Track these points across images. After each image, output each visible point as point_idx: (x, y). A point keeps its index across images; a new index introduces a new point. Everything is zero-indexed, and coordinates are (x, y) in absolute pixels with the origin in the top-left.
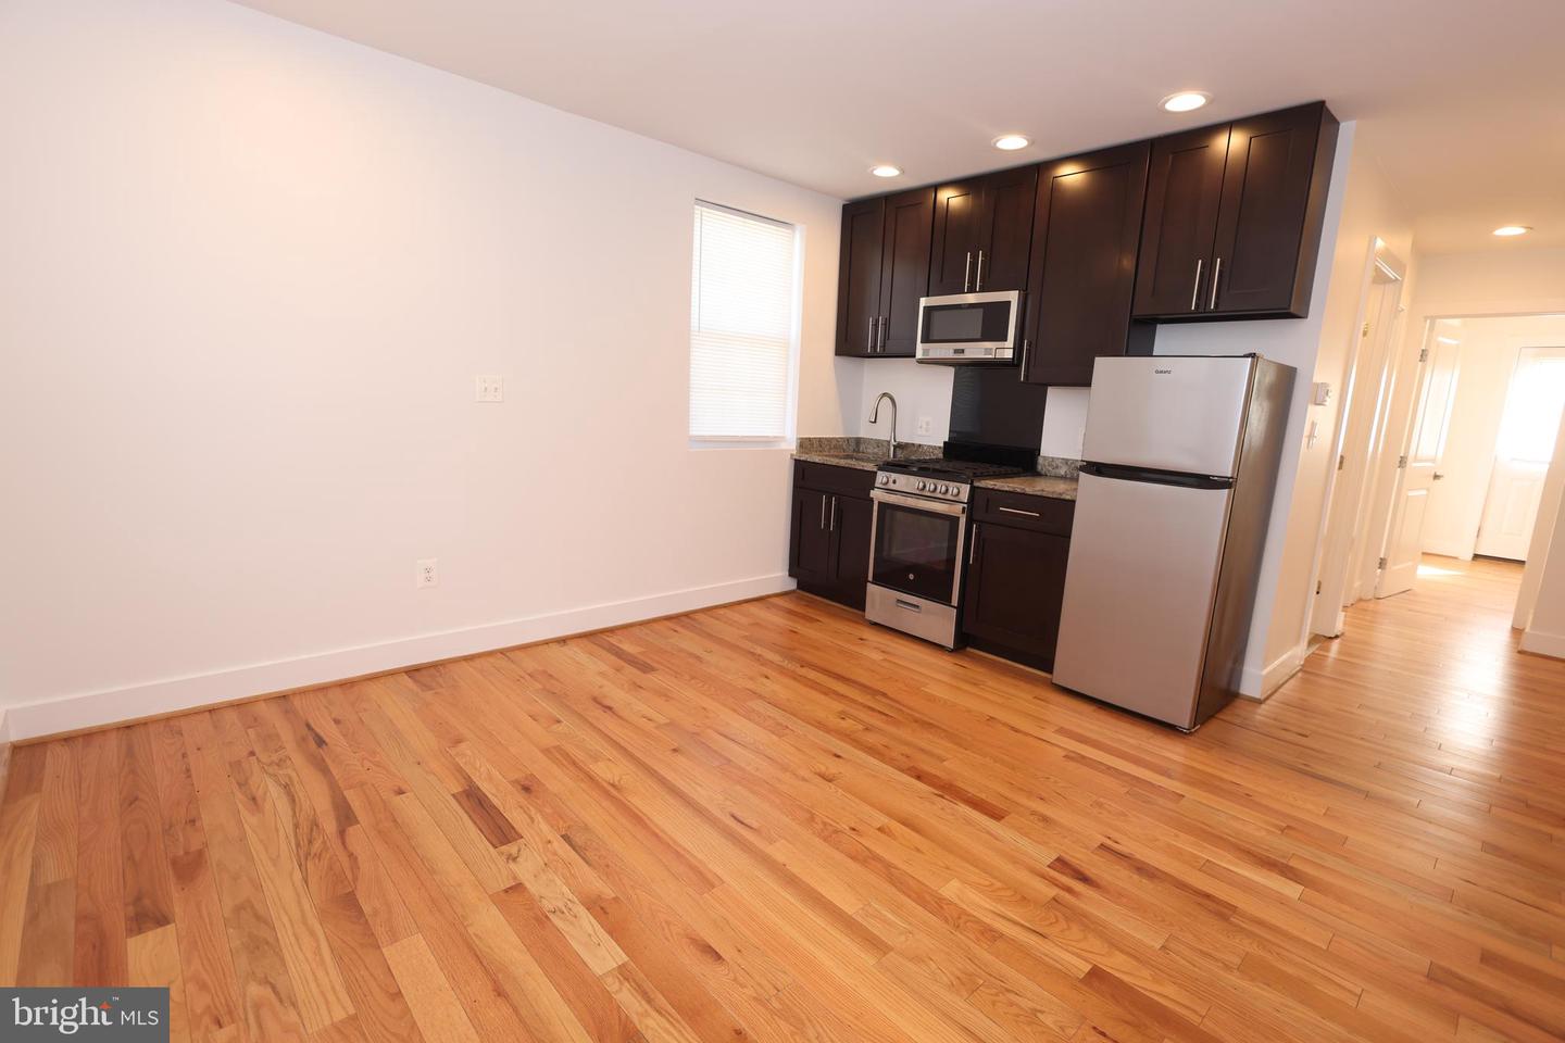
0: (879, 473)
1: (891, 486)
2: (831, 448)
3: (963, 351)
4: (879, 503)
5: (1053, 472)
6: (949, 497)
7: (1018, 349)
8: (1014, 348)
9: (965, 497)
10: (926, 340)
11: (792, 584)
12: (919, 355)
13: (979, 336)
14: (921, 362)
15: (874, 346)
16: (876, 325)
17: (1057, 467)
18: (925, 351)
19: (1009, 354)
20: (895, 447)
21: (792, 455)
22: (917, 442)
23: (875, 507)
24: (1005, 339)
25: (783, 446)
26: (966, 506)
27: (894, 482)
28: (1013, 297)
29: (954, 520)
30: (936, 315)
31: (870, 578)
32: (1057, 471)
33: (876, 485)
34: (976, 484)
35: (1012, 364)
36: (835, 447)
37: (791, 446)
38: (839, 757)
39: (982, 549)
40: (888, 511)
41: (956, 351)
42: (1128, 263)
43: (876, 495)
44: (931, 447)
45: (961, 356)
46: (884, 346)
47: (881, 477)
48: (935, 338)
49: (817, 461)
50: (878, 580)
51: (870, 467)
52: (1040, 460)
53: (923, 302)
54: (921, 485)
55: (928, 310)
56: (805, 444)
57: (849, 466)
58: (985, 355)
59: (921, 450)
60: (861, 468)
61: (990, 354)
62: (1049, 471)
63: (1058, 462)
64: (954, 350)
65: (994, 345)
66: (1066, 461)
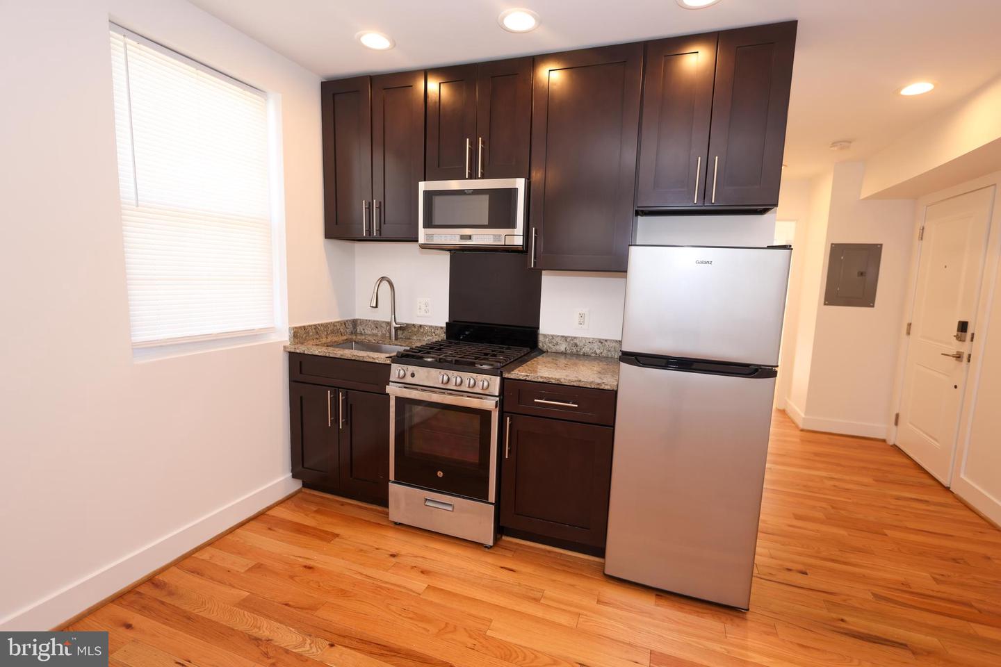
0: (394, 366)
1: (409, 379)
2: (328, 334)
3: (470, 237)
4: (397, 398)
5: (554, 349)
6: (478, 390)
7: (527, 235)
8: (523, 235)
9: (495, 389)
10: (429, 224)
11: (296, 485)
12: (422, 240)
13: (486, 223)
14: (424, 247)
15: (370, 230)
16: (370, 208)
17: (557, 344)
18: (428, 236)
19: (519, 241)
20: (396, 329)
21: (285, 347)
22: (418, 322)
23: (392, 403)
24: (513, 226)
25: (274, 338)
26: (498, 399)
27: (413, 375)
28: (520, 184)
29: (486, 415)
30: (437, 200)
31: (392, 477)
32: (557, 347)
33: (391, 379)
34: (506, 375)
35: (523, 251)
36: (333, 332)
37: (283, 338)
39: (516, 440)
40: (407, 406)
41: (463, 237)
42: (630, 157)
43: (393, 390)
44: (431, 327)
45: (469, 242)
46: (380, 230)
47: (397, 371)
48: (436, 224)
49: (316, 353)
50: (400, 479)
51: (381, 358)
52: (541, 338)
53: (423, 186)
54: (446, 378)
55: (428, 194)
56: (299, 334)
57: (358, 359)
58: (495, 241)
59: (422, 330)
60: (371, 360)
61: (499, 240)
62: (550, 348)
63: (558, 340)
64: (461, 236)
65: (503, 232)
66: (565, 338)
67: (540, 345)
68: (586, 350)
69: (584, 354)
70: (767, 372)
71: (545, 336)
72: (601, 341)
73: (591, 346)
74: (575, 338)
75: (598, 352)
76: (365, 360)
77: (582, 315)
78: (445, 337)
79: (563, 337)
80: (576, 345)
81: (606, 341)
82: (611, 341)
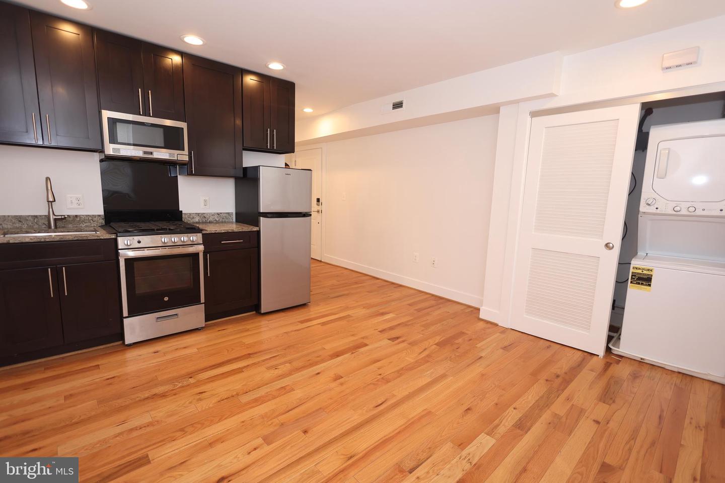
0: (119, 238)
1: (136, 245)
3: (151, 153)
4: (125, 260)
6: (189, 243)
7: (191, 155)
8: (188, 155)
10: (113, 141)
13: (162, 145)
17: (193, 218)
19: (186, 158)
23: (122, 263)
24: (181, 149)
27: (139, 242)
28: (183, 125)
31: (125, 313)
33: (119, 247)
34: (203, 232)
38: (318, 373)
41: (145, 153)
45: (150, 156)
50: (133, 313)
52: (183, 216)
53: (106, 114)
54: (166, 240)
55: (111, 120)
57: (80, 239)
58: (170, 157)
59: (78, 219)
60: (96, 238)
61: (174, 157)
62: (189, 221)
63: (194, 215)
64: (144, 152)
65: (176, 152)
66: (198, 214)
67: (183, 220)
68: (211, 219)
69: (210, 222)
70: (306, 215)
71: (185, 214)
72: (218, 214)
73: (213, 217)
74: (204, 213)
75: (217, 219)
76: (89, 238)
77: (205, 201)
78: (104, 222)
79: (196, 213)
80: (205, 217)
81: (221, 213)
82: (223, 213)
